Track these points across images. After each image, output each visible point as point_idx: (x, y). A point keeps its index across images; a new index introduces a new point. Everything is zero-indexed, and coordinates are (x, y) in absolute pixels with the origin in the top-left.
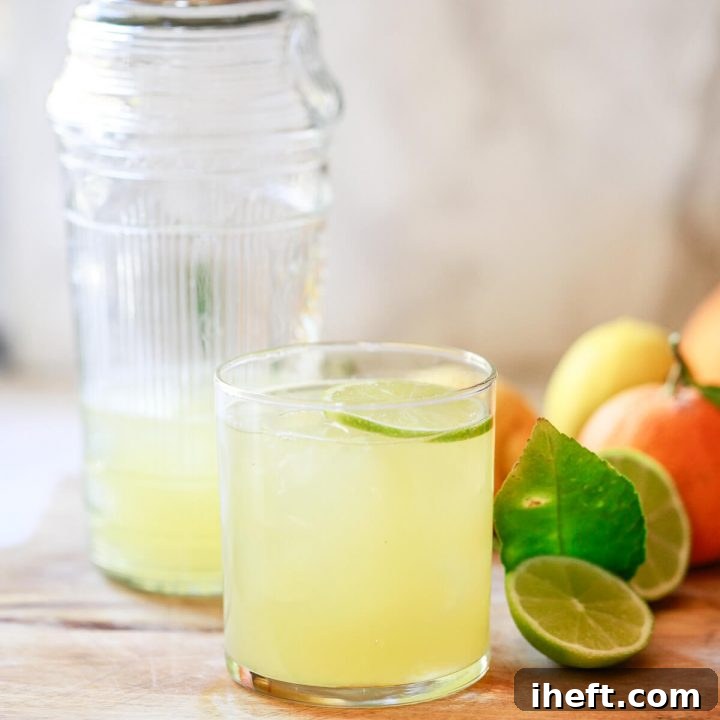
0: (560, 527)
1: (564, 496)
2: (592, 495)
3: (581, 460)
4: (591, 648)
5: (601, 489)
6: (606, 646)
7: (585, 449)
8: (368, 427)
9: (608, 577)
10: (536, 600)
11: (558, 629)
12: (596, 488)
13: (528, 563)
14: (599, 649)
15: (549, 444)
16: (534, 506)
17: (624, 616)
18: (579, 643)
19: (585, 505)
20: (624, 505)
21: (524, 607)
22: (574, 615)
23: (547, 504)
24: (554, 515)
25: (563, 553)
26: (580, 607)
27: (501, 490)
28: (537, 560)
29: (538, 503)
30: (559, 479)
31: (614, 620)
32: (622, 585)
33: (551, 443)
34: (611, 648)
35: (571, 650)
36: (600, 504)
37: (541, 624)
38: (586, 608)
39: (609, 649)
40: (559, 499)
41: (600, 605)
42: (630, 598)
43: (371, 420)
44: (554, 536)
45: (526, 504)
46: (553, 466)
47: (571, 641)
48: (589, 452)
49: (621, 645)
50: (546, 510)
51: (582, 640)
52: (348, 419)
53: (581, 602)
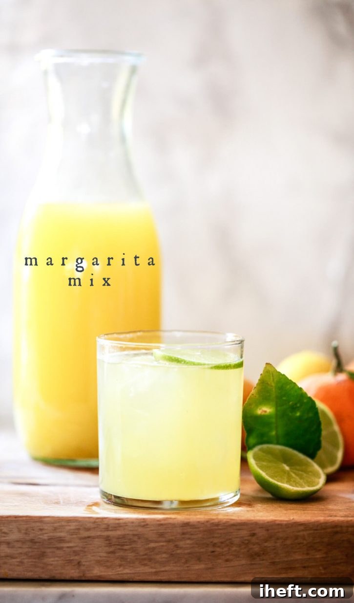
0: (277, 428)
1: (279, 408)
2: (294, 408)
3: (288, 387)
4: (293, 486)
5: (298, 405)
6: (302, 486)
7: (290, 380)
8: (178, 361)
9: (301, 456)
10: (265, 463)
11: (276, 477)
12: (296, 404)
13: (259, 447)
14: (297, 487)
15: (272, 378)
16: (263, 413)
17: (310, 473)
18: (287, 484)
19: (290, 414)
20: (311, 415)
21: (258, 466)
22: (284, 471)
23: (270, 412)
24: (274, 420)
25: (278, 443)
26: (287, 468)
27: (246, 402)
28: (265, 446)
29: (265, 412)
30: (277, 397)
31: (305, 475)
32: (309, 460)
33: (273, 376)
34: (304, 487)
35: (283, 487)
36: (298, 414)
37: (267, 474)
38: (290, 469)
39: (303, 488)
40: (277, 410)
41: (298, 468)
42: (313, 466)
43: (179, 357)
44: (274, 433)
45: (259, 412)
46: (274, 390)
47: (283, 483)
48: (292, 382)
49: (309, 486)
50: (269, 417)
51: (288, 482)
52: (167, 357)
53: (288, 465)
